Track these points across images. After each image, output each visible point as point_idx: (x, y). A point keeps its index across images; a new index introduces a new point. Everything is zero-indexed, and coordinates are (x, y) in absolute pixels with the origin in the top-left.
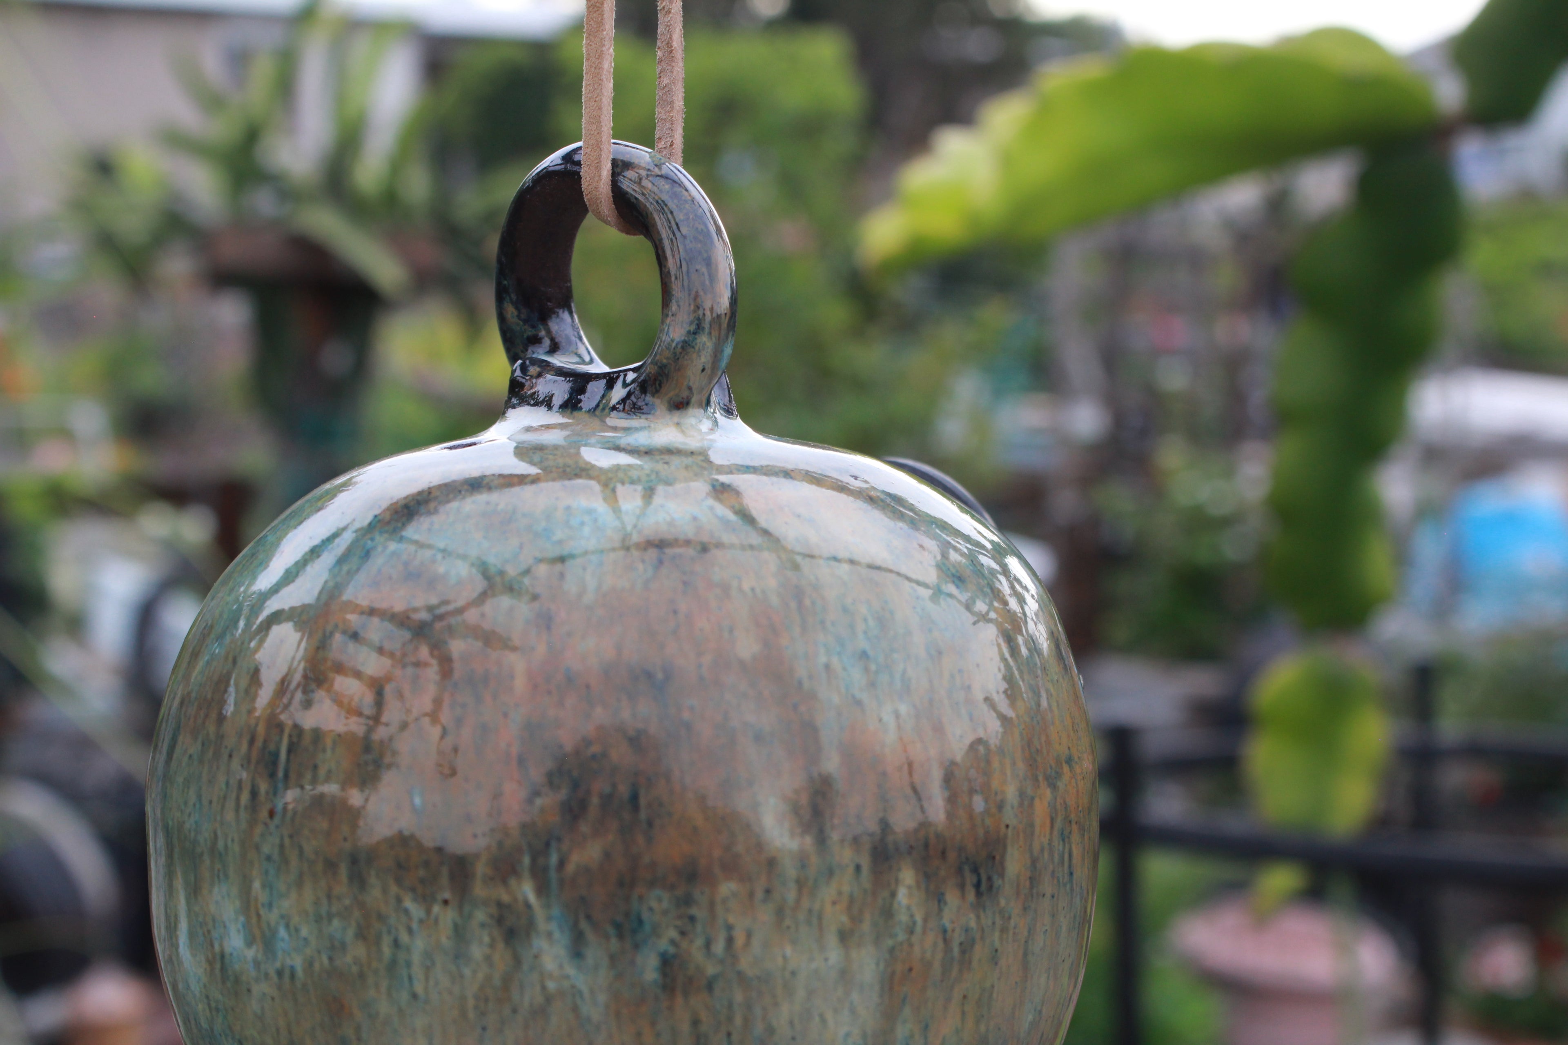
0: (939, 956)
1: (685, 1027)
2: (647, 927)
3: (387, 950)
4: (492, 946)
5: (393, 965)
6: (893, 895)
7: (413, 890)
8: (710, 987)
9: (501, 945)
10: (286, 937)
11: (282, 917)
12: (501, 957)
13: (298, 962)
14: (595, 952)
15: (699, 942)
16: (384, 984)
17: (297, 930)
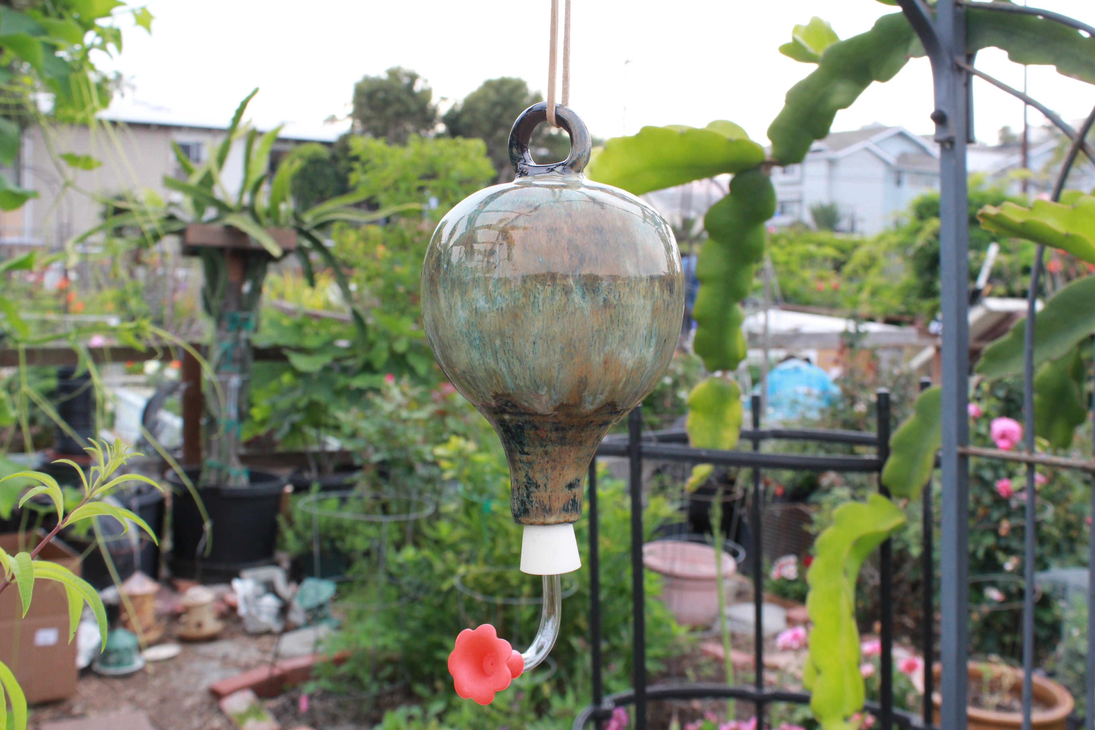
0: (663, 306)
1: (609, 317)
2: (601, 291)
3: (532, 299)
4: (561, 296)
5: (534, 302)
6: (654, 288)
7: (540, 283)
8: (615, 307)
9: (564, 296)
10: (500, 299)
11: (499, 294)
12: (564, 299)
13: (504, 305)
14: (588, 297)
15: (613, 295)
16: (531, 308)
17: (504, 297)
